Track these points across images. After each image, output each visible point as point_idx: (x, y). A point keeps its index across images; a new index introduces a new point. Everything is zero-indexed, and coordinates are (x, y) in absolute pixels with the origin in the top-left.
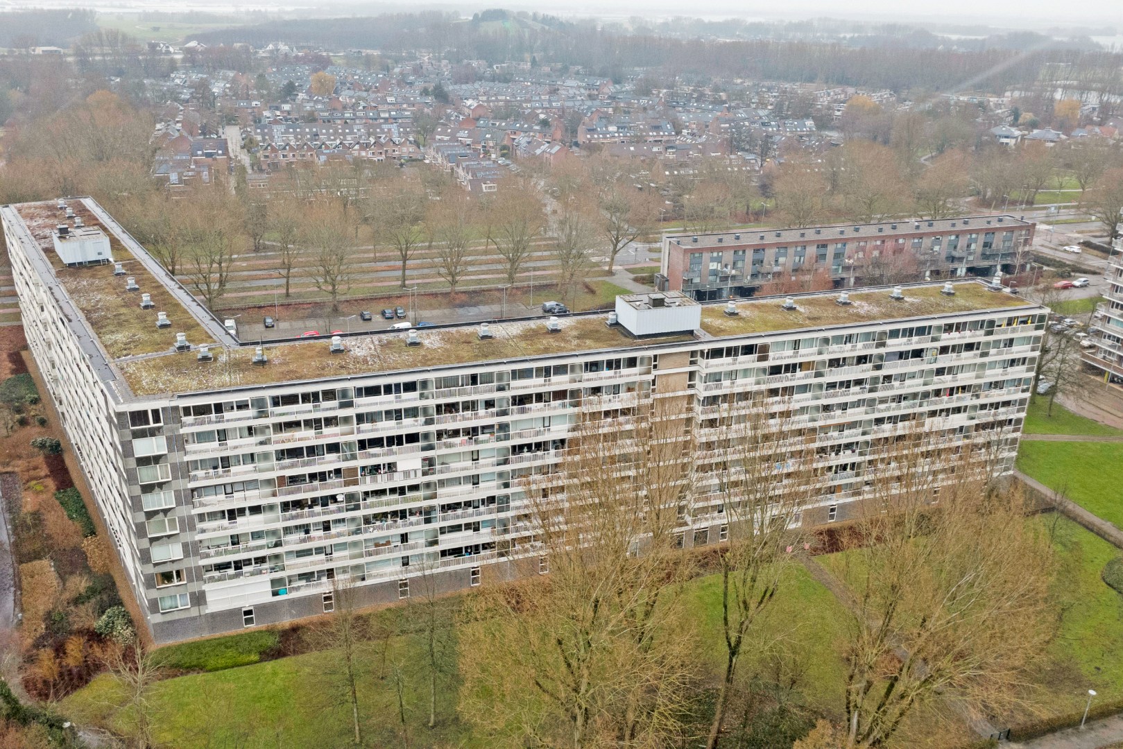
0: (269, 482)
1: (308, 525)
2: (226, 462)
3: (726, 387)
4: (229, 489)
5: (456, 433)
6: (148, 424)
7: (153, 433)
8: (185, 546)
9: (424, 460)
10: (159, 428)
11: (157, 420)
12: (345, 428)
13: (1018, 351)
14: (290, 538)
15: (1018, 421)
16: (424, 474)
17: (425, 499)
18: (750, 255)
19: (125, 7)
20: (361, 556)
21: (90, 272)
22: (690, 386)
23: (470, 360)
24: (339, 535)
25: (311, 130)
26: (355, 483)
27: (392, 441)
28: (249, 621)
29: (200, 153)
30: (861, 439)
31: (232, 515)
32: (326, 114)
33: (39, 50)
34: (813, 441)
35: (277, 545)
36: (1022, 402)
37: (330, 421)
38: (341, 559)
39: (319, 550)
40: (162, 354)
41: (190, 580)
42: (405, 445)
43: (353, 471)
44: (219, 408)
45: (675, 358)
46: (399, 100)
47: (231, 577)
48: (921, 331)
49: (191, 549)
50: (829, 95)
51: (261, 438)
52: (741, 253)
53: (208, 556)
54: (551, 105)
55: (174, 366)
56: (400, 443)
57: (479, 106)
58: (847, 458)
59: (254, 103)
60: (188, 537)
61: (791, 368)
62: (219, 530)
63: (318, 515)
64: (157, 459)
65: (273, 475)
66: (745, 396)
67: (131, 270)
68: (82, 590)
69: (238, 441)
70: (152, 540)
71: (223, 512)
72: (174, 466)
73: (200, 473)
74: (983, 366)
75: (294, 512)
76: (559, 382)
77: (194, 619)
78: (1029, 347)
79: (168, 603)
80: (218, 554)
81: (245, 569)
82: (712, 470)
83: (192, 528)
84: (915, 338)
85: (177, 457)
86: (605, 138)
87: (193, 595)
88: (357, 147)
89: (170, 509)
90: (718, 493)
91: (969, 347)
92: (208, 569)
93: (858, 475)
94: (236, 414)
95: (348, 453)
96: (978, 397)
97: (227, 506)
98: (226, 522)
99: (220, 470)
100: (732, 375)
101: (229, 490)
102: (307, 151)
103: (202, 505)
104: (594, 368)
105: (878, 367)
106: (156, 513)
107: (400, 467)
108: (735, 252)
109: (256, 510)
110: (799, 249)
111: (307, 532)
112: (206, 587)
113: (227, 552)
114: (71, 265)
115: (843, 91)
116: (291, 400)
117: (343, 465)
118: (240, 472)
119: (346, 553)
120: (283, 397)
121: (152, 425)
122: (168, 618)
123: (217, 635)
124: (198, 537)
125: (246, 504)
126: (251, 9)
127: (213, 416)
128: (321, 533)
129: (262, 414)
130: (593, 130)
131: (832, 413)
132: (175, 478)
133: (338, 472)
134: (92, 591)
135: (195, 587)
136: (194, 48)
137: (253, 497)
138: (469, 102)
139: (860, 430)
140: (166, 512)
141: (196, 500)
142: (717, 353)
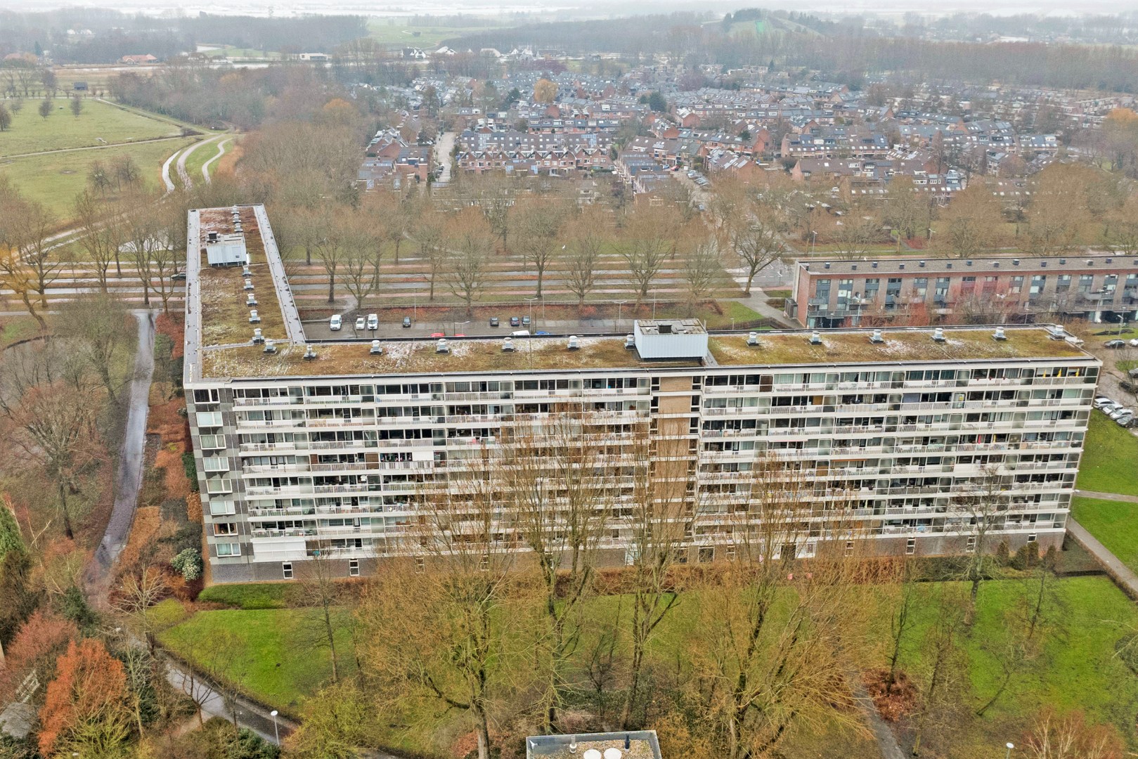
0: (305, 458)
1: (339, 499)
2: (272, 438)
3: (731, 414)
4: (275, 460)
5: (467, 432)
6: (208, 400)
7: (212, 408)
8: (237, 504)
9: (436, 453)
10: (217, 405)
11: (215, 399)
12: (368, 419)
13: (1065, 403)
14: (322, 508)
15: (1071, 477)
16: (437, 465)
17: (437, 488)
18: (884, 285)
19: (401, 11)
20: (382, 531)
21: (227, 272)
22: (694, 410)
23: (483, 369)
24: (364, 510)
25: (514, 138)
26: (376, 467)
27: (410, 434)
28: (288, 574)
29: (404, 160)
30: (879, 477)
31: (276, 482)
32: (536, 122)
33: (307, 56)
34: (825, 474)
35: (312, 512)
36: (1074, 457)
37: (357, 412)
38: (366, 532)
39: (349, 522)
40: (241, 345)
41: (241, 533)
42: (422, 439)
43: (374, 456)
44: (266, 393)
45: (677, 381)
46: (614, 107)
47: (274, 535)
48: (949, 375)
49: (241, 507)
50: (1096, 104)
51: (298, 421)
52: (874, 282)
53: (254, 514)
54: (767, 114)
55: (244, 356)
56: (417, 436)
57: (692, 115)
58: (864, 494)
59: (474, 111)
60: (239, 497)
61: (801, 401)
62: (267, 494)
63: (347, 492)
64: (215, 430)
65: (307, 453)
66: (751, 424)
67: (257, 272)
68: (173, 533)
69: (282, 422)
70: (212, 496)
71: (269, 479)
72: (228, 437)
73: (251, 445)
74: (1023, 415)
75: (326, 486)
76: (562, 395)
77: (244, 565)
78: (1079, 400)
79: (224, 550)
80: (264, 514)
81: (287, 530)
82: (719, 492)
83: (242, 490)
84: (941, 382)
85: (230, 430)
86: (809, 151)
87: (243, 545)
88: (549, 157)
89: (225, 472)
90: (726, 514)
91: (1008, 395)
92: (256, 525)
93: (876, 513)
94: (279, 399)
95: (370, 441)
96: (1017, 447)
97: (272, 475)
98: (271, 488)
99: (267, 444)
100: (737, 402)
101: (274, 462)
102: (503, 160)
103: (251, 472)
104: (597, 385)
105: (896, 408)
106: (214, 474)
107: (415, 457)
108: (868, 281)
109: (294, 481)
110: (942, 280)
111: (338, 504)
112: (253, 540)
113: (271, 513)
114: (214, 265)
115: (1116, 100)
116: (323, 391)
117: (366, 451)
118: (282, 448)
119: (369, 527)
120: (318, 388)
121: (211, 402)
122: (224, 562)
123: (262, 581)
124: (247, 498)
125: (288, 475)
126: (515, 11)
127: (261, 399)
128: (350, 507)
129: (300, 401)
130: (797, 143)
131: (848, 449)
132: (229, 447)
133: (361, 456)
134: (182, 535)
135: (244, 539)
136: (444, 54)
137: (291, 470)
138: (682, 111)
139: (878, 468)
140: (222, 474)
141: (246, 467)
142: (720, 381)
